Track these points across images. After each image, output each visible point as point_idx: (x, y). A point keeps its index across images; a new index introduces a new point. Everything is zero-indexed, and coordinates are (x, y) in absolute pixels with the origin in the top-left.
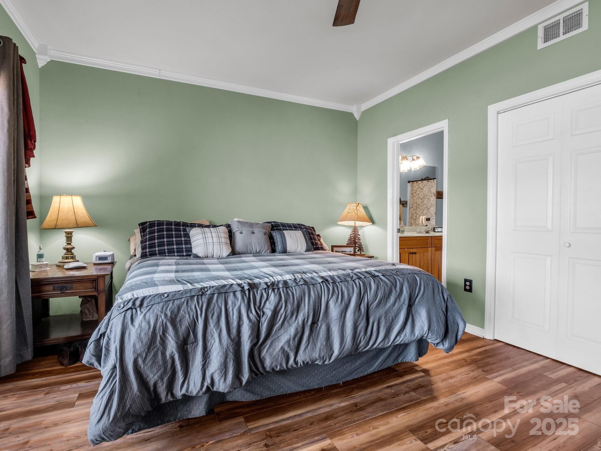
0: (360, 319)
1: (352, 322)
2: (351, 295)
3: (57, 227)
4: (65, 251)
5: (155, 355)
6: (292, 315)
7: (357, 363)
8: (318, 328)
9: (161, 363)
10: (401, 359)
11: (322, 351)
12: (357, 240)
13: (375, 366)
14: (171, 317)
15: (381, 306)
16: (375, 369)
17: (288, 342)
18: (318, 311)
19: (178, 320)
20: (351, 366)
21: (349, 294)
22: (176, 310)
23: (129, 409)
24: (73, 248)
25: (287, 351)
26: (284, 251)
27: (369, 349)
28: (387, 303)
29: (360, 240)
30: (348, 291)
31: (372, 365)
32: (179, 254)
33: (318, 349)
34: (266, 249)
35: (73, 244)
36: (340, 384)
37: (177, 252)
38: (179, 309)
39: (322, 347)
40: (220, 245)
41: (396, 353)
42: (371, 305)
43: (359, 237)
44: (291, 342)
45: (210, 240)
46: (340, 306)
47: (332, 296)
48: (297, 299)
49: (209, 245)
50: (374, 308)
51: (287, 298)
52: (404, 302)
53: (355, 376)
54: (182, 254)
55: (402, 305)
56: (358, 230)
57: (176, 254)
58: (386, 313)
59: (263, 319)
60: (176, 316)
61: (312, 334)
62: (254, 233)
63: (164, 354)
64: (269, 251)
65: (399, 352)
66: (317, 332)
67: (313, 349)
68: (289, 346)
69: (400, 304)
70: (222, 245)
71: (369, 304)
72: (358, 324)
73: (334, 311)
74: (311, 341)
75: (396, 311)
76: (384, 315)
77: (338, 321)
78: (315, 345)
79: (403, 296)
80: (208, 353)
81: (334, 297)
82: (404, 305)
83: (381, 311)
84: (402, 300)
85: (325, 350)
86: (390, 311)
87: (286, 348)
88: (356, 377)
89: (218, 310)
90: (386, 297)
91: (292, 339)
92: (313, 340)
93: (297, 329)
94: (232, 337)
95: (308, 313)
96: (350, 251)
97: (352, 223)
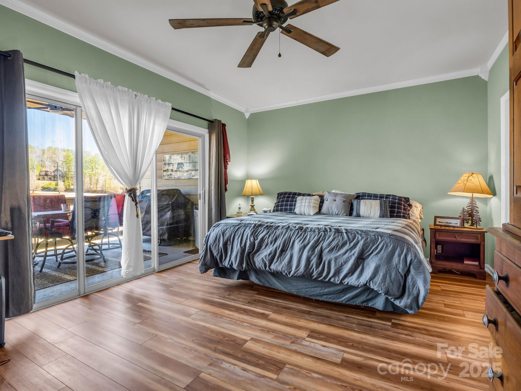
0: (313, 256)
1: (306, 256)
2: (311, 240)
3: (245, 195)
4: (251, 207)
5: (216, 245)
6: (271, 243)
7: (326, 290)
8: (286, 255)
9: (217, 249)
10: (371, 304)
11: (284, 267)
12: (475, 212)
13: (343, 299)
14: (223, 232)
15: (333, 253)
16: (342, 301)
17: (266, 256)
18: (287, 245)
19: (225, 234)
20: (321, 290)
21: (309, 240)
22: (225, 230)
23: (206, 263)
24: (254, 205)
25: (265, 261)
26: (358, 216)
27: (322, 279)
28: (339, 252)
29: (478, 212)
30: (310, 237)
31: (341, 298)
32: (290, 212)
33: (282, 265)
34: (342, 213)
35: (254, 203)
36: (313, 299)
37: (289, 210)
38: (227, 229)
39: (284, 265)
40: (309, 207)
41: (364, 297)
42: (325, 249)
43: (477, 210)
44: (267, 257)
45: (304, 204)
46: (300, 245)
47: (298, 238)
48: (276, 236)
49: (302, 207)
50: (326, 252)
51: (271, 234)
52: (353, 254)
53: (324, 298)
54: (291, 212)
55: (351, 256)
56: (475, 202)
57: (288, 212)
58: (336, 259)
59: (256, 241)
60: (225, 232)
61: (281, 257)
62: (335, 201)
63: (219, 246)
64: (345, 214)
65: (368, 298)
66: (284, 256)
67: (279, 264)
68: (266, 258)
69: (350, 254)
70: (310, 207)
71: (323, 249)
72: (311, 259)
73: (297, 246)
74: (279, 260)
75: (345, 259)
76: (334, 259)
77: (297, 253)
78: (281, 263)
79: (355, 250)
80: (233, 251)
81: (299, 239)
82: (353, 256)
83: (332, 256)
84: (353, 252)
85: (286, 268)
86: (340, 258)
87: (264, 258)
88: (326, 300)
89: (240, 233)
90: (339, 247)
91: (267, 255)
92: (281, 260)
93: (271, 251)
94: (242, 246)
95: (280, 244)
96: (457, 223)
97: (470, 195)
